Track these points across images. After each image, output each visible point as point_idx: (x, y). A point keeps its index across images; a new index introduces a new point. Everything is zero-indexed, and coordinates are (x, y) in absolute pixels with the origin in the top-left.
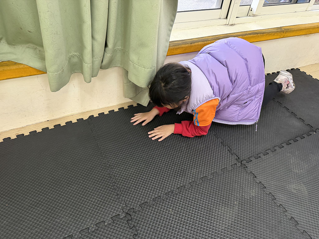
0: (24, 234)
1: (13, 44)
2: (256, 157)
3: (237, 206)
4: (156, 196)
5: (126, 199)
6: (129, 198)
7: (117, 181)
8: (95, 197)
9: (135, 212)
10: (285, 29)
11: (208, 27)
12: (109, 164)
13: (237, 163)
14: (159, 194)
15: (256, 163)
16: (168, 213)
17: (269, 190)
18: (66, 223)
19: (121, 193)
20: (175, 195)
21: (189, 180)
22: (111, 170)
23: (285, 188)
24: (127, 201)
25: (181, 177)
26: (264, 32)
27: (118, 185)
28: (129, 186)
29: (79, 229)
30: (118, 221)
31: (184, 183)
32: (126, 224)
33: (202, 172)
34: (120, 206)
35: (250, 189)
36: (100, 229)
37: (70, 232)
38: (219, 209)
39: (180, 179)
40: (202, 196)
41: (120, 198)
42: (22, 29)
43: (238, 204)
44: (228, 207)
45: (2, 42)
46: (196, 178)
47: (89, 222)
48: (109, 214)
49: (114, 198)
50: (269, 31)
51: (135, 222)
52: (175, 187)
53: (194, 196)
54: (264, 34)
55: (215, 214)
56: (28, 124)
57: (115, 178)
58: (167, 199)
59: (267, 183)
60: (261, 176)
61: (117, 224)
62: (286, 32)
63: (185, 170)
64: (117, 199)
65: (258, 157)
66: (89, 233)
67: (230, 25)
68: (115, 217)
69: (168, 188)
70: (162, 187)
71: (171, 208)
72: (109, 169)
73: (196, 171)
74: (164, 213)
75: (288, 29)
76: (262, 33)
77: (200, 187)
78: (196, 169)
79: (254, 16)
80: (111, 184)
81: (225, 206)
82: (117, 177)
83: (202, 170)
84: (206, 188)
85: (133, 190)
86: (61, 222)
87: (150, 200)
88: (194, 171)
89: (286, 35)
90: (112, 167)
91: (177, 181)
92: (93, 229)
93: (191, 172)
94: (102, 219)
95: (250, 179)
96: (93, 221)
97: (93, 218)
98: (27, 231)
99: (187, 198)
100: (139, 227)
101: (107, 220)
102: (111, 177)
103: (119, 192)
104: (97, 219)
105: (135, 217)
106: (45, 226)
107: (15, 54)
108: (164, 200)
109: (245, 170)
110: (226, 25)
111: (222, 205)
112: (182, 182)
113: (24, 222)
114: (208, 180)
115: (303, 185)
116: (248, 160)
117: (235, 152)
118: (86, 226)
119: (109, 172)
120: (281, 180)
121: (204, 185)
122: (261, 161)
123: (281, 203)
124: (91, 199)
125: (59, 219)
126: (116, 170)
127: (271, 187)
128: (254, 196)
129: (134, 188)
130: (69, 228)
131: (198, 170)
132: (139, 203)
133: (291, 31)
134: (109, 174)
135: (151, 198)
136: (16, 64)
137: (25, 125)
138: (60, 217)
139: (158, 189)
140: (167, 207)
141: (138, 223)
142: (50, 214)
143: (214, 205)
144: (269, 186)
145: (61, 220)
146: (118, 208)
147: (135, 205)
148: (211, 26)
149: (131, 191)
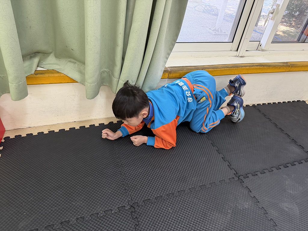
0: (46, 210)
1: (60, 57)
2: (253, 175)
3: (230, 214)
4: (158, 195)
5: (132, 194)
6: (135, 194)
7: (126, 178)
8: (107, 189)
9: (139, 207)
10: (290, 64)
11: (220, 57)
12: (121, 163)
13: (235, 177)
14: (161, 194)
15: (253, 179)
16: (167, 211)
17: (262, 205)
18: (80, 206)
19: (128, 188)
20: (175, 197)
21: (189, 186)
22: (122, 168)
23: (278, 205)
24: (133, 195)
25: (182, 183)
26: (270, 65)
27: (127, 182)
28: (136, 184)
29: (90, 213)
30: (123, 211)
31: (184, 188)
32: (129, 215)
33: (202, 181)
34: (126, 199)
35: (244, 201)
36: (107, 216)
37: (83, 214)
38: (213, 215)
39: (181, 185)
40: (199, 201)
41: (127, 192)
42: (67, 47)
43: (231, 212)
44: (221, 214)
45: (51, 55)
46: (196, 185)
47: (99, 208)
48: (117, 204)
49: (123, 192)
50: (275, 65)
51: (137, 214)
52: (176, 190)
53: (191, 200)
54: (270, 67)
55: (209, 218)
56: (59, 123)
57: (125, 175)
58: (167, 199)
59: (261, 199)
60: (256, 192)
61: (122, 213)
62: (291, 67)
63: (186, 177)
64: (125, 193)
65: (255, 175)
66: (98, 218)
67: (240, 57)
68: (121, 208)
69: (170, 191)
70: (164, 189)
71: (170, 208)
72: (121, 167)
73: (196, 180)
74: (163, 211)
75: (294, 64)
76: (268, 66)
77: (198, 193)
78: (197, 178)
79: (263, 50)
80: (121, 180)
81: (219, 213)
82: (126, 175)
83: (202, 179)
84: (203, 195)
85: (139, 187)
86: (76, 205)
87: (153, 198)
88: (194, 179)
89: (291, 69)
90: (124, 166)
91: (178, 185)
92: (102, 215)
93: (192, 179)
94: (110, 208)
95: (245, 193)
96: (103, 208)
97: (102, 206)
98: (48, 208)
99: (185, 201)
100: (141, 219)
101: (114, 209)
102: (121, 174)
103: (126, 188)
104: (106, 207)
105: (138, 211)
106: (63, 206)
107: (59, 66)
108: (164, 200)
109: (242, 184)
110: (236, 56)
111: (217, 212)
112: (182, 187)
113: (46, 200)
114: (206, 188)
115: (296, 205)
116: (245, 176)
117: (234, 167)
118: (96, 211)
119: (120, 170)
120: (275, 197)
121: (202, 192)
122: (257, 179)
123: (272, 218)
124: (103, 190)
125: (75, 202)
126: (126, 169)
127: (264, 202)
128: (247, 207)
129: (140, 186)
130: (82, 211)
131: (198, 179)
132: (143, 199)
133: (296, 66)
134: (121, 171)
135: (154, 196)
137: (56, 123)
138: (76, 200)
139: (161, 189)
140: (167, 206)
141: (140, 216)
142: (68, 197)
143: (209, 210)
144: (262, 201)
145: (76, 204)
146: (125, 201)
147: (140, 200)
148: (222, 56)
149: (137, 188)
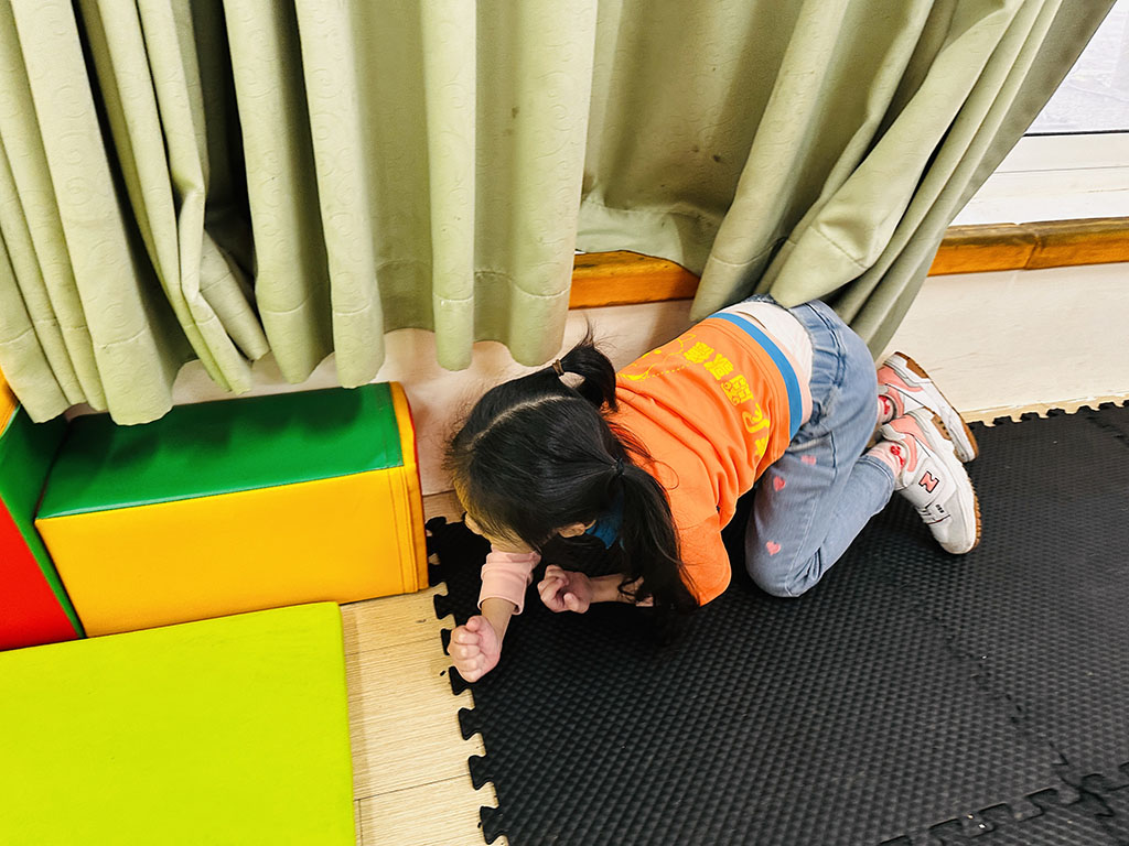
0: (733, 808)
1: (629, 203)
7: (989, 675)
12: (930, 612)
18: (865, 792)
22: (948, 634)
24: (1061, 746)
27: (1001, 689)
29: (923, 819)
30: (1061, 813)
34: (1041, 760)
36: (1003, 833)
37: (896, 827)
41: (1027, 733)
45: (589, 198)
47: (950, 801)
48: (1015, 783)
49: (1008, 730)
57: (975, 663)
61: (1061, 822)
64: (1019, 735)
68: (1043, 797)
80: (973, 683)
86: (847, 787)
94: (994, 798)
96: (964, 798)
97: (958, 791)
101: (1014, 802)
102: (958, 659)
104: (976, 796)
106: (796, 792)
118: (942, 812)
124: (922, 724)
125: (835, 774)
136: (642, 258)
138: (835, 767)
145: (843, 781)
146: (1040, 768)
147: (1101, 764)
149: (1061, 715)
